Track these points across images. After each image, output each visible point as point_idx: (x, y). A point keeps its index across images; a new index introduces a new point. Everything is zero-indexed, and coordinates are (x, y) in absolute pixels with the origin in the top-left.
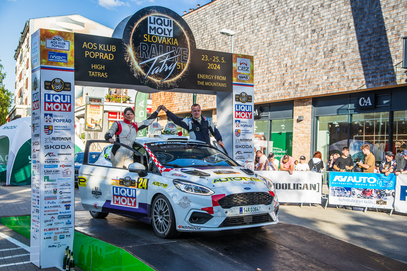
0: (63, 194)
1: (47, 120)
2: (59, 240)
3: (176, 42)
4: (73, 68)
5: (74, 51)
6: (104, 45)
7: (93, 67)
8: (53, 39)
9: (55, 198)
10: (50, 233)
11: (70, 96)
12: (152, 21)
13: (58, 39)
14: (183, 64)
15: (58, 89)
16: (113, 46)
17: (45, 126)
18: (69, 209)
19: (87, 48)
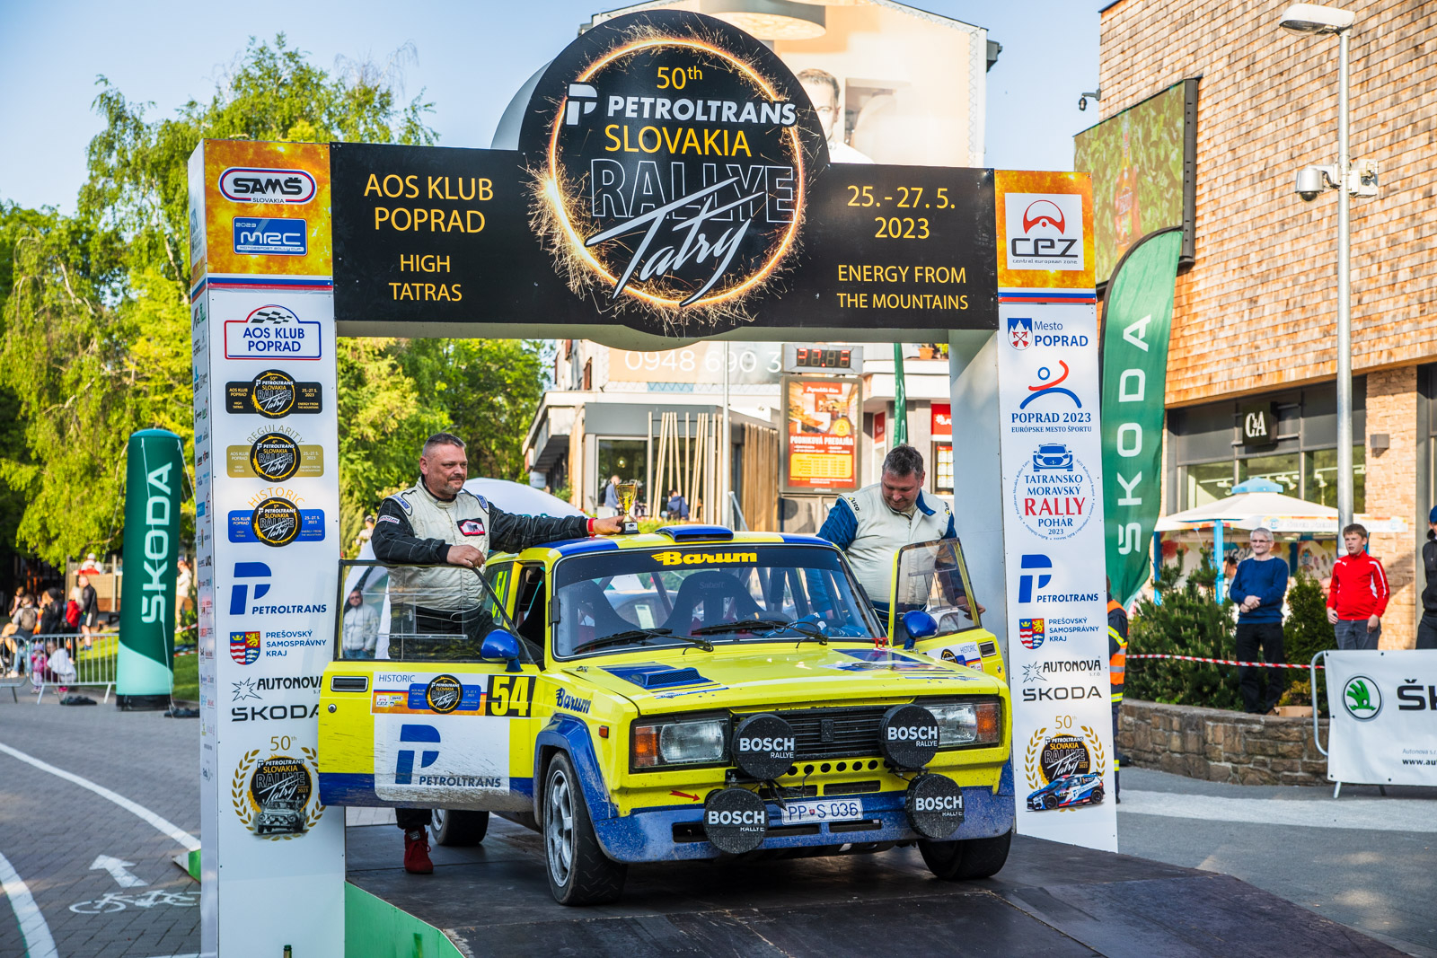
6: (447, 179)
7: (407, 266)
16: (481, 180)
19: (380, 195)
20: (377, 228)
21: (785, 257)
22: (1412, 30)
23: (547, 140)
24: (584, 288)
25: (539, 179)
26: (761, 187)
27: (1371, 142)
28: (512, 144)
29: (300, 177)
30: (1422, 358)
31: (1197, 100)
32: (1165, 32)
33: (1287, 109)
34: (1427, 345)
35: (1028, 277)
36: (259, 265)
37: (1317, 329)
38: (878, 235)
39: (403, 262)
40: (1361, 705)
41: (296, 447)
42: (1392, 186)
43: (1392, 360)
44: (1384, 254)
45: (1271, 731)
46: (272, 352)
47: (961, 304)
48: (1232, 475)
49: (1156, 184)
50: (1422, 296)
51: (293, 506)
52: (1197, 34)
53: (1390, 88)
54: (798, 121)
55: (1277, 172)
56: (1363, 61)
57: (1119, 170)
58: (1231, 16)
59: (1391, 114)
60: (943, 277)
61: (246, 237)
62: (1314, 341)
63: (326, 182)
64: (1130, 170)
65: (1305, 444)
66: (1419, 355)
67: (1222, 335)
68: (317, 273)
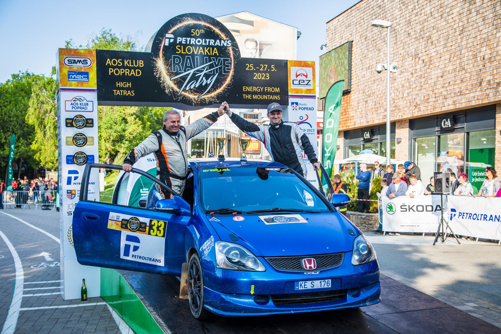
6: (130, 60)
7: (119, 85)
16: (140, 61)
19: (111, 65)
20: (110, 74)
21: (228, 84)
22: (407, 29)
23: (159, 50)
25: (157, 61)
26: (221, 64)
27: (397, 59)
28: (149, 51)
29: (87, 59)
30: (410, 117)
31: (352, 47)
32: (344, 29)
33: (375, 50)
34: (411, 114)
35: (297, 91)
36: (75, 85)
37: (383, 109)
38: (254, 78)
39: (117, 84)
40: (390, 211)
41: (86, 137)
42: (402, 71)
43: (402, 118)
44: (400, 89)
45: (367, 218)
46: (79, 109)
47: (278, 98)
48: (361, 149)
49: (341, 70)
50: (410, 101)
51: (85, 154)
52: (352, 30)
53: (402, 44)
54: (232, 45)
55: (373, 67)
56: (395, 37)
57: (331, 66)
58: (361, 25)
59: (402, 52)
60: (273, 91)
61: (71, 76)
62: (382, 113)
63: (94, 61)
64: (334, 66)
65: (380, 140)
66: (409, 116)
67: (358, 111)
68: (92, 87)
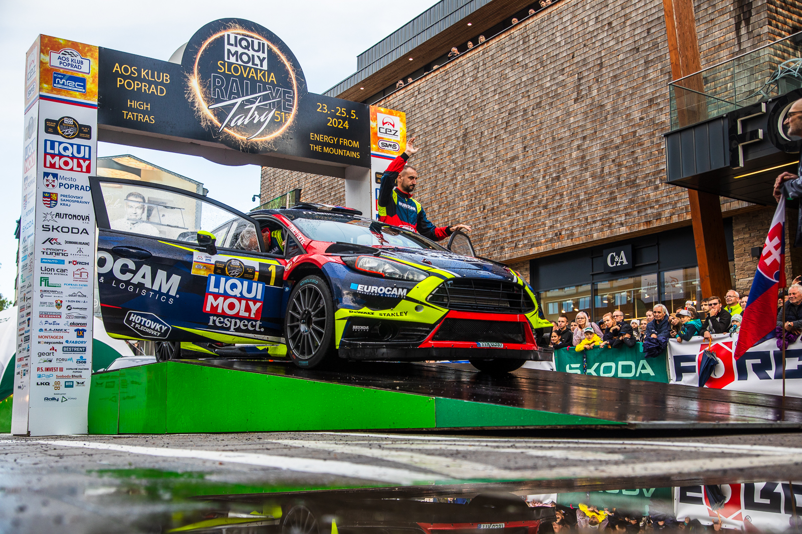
0: (73, 310)
1: (48, 183)
2: (63, 389)
3: (273, 78)
4: (96, 103)
5: (97, 76)
6: (150, 71)
7: (131, 105)
8: (63, 54)
9: (59, 316)
10: (49, 376)
11: (90, 147)
12: (232, 41)
13: (71, 54)
14: (285, 113)
15: (69, 135)
16: (165, 74)
17: (44, 193)
18: (82, 336)
19: (120, 73)
21: (289, 126)
23: (194, 63)
24: (207, 125)
31: (300, 197)
39: (129, 103)
60: (350, 145)
68: (91, 100)
